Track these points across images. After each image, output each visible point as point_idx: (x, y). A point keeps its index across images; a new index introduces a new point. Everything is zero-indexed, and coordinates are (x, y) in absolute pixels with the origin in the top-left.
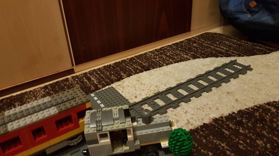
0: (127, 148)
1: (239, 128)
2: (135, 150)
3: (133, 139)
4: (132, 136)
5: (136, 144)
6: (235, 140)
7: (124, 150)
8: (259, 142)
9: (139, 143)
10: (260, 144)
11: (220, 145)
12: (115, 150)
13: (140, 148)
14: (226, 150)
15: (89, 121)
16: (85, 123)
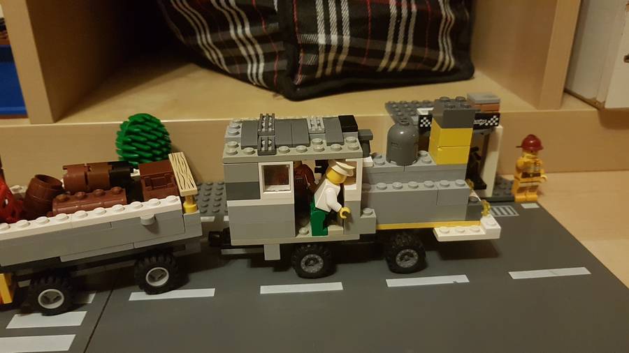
0: (339, 228)
2: (361, 235)
3: (359, 198)
4: (357, 188)
5: (363, 217)
9: (374, 215)
12: (303, 230)
13: (375, 232)
15: (238, 133)
16: (227, 136)
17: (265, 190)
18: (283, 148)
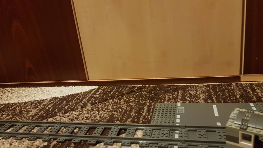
15: (235, 117)
16: (231, 117)
17: (241, 141)
18: (251, 128)
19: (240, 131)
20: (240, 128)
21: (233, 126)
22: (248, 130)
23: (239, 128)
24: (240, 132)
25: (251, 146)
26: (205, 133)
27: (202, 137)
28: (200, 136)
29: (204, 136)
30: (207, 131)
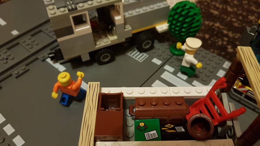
0: (115, 37)
1: (226, 7)
2: (126, 39)
3: (123, 22)
4: (122, 17)
5: (126, 30)
6: (227, 18)
7: (111, 41)
8: (252, 18)
9: (130, 28)
10: (253, 19)
11: (213, 25)
12: (98, 43)
13: (132, 36)
14: (222, 30)
15: (51, 1)
16: (46, 3)
17: (76, 29)
18: (81, 5)
19: (71, 14)
20: (69, 10)
21: (59, 13)
22: (79, 9)
23: (67, 12)
24: (71, 16)
25: (89, 28)
26: (9, 53)
27: (8, 60)
28: (5, 61)
29: (11, 58)
30: (9, 49)
